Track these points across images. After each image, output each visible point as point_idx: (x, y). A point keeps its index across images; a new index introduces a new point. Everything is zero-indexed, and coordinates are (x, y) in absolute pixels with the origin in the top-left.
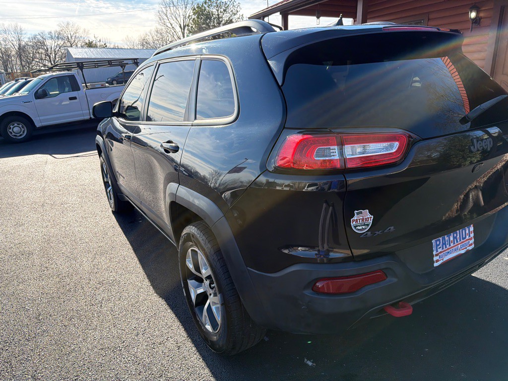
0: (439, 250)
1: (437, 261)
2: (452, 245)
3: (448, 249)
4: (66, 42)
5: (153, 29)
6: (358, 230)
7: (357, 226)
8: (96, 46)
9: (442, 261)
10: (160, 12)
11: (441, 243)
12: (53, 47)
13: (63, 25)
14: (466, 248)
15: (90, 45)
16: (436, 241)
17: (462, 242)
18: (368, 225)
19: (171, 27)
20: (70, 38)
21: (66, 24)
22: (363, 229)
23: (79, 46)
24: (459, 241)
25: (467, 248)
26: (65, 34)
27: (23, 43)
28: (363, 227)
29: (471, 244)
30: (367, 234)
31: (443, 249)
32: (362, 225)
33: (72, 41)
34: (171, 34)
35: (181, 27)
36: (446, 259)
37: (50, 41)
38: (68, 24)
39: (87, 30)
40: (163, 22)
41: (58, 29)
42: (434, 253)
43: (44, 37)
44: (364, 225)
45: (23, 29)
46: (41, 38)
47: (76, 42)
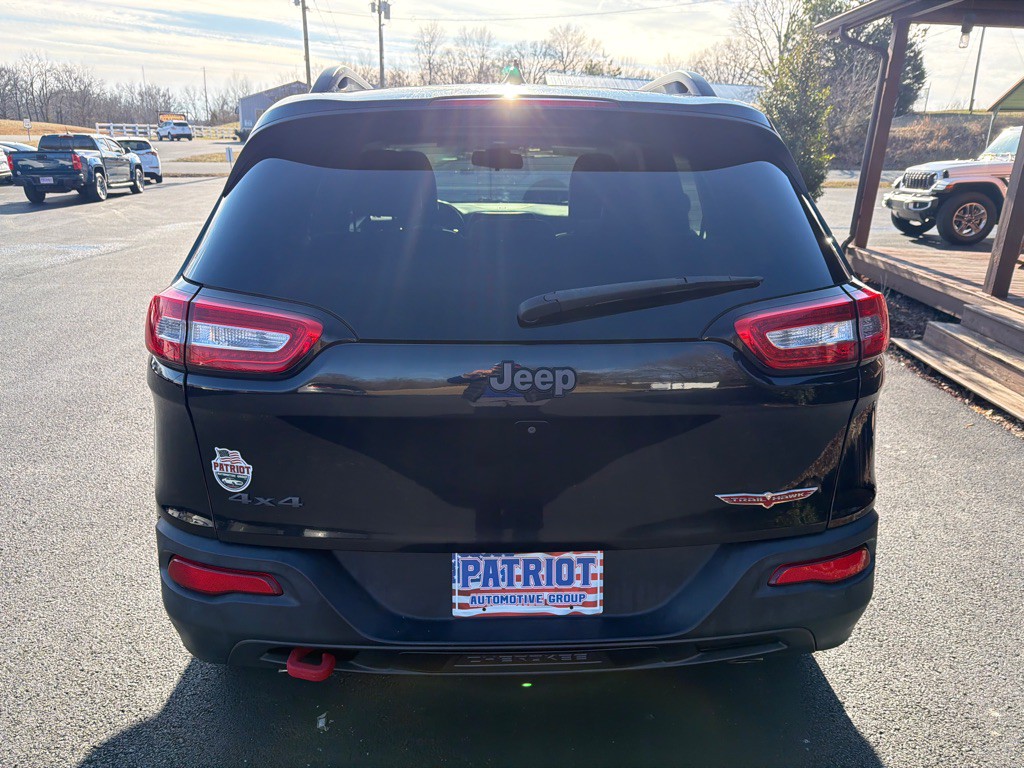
0: (473, 586)
1: (462, 606)
2: (519, 585)
3: (504, 590)
4: (558, 62)
5: (722, 41)
6: (227, 484)
7: (225, 477)
8: (601, 73)
9: (479, 611)
10: (743, 8)
11: (482, 572)
12: (533, 71)
13: (559, 30)
14: (571, 607)
15: (592, 71)
16: (466, 564)
17: (556, 590)
18: (244, 481)
19: (757, 37)
20: (565, 56)
21: (564, 27)
22: (232, 486)
23: (578, 70)
24: (544, 582)
25: (575, 609)
26: (558, 48)
27: (488, 62)
28: (236, 482)
29: (594, 604)
30: (240, 497)
31: (486, 584)
32: (233, 478)
33: (568, 61)
34: (757, 53)
35: (779, 38)
36: (493, 609)
37: (531, 60)
38: (568, 29)
39: (597, 41)
40: (744, 26)
41: (549, 38)
42: (456, 586)
43: (523, 52)
44: (236, 479)
45: (493, 36)
46: (518, 55)
47: (574, 63)
